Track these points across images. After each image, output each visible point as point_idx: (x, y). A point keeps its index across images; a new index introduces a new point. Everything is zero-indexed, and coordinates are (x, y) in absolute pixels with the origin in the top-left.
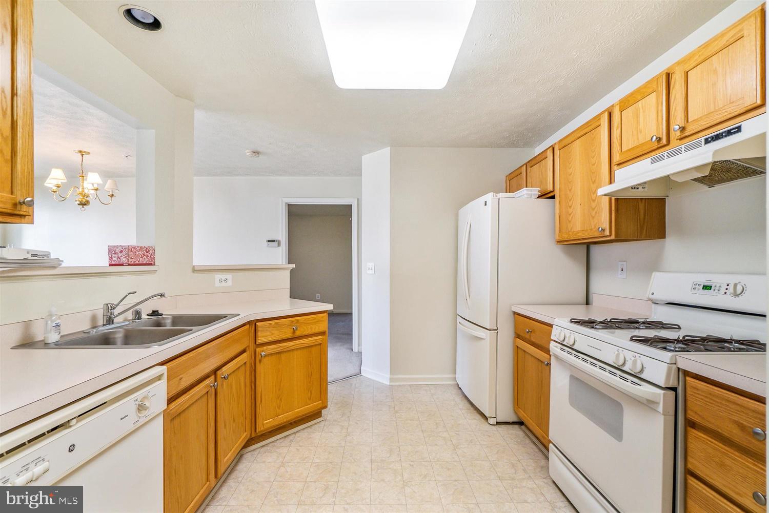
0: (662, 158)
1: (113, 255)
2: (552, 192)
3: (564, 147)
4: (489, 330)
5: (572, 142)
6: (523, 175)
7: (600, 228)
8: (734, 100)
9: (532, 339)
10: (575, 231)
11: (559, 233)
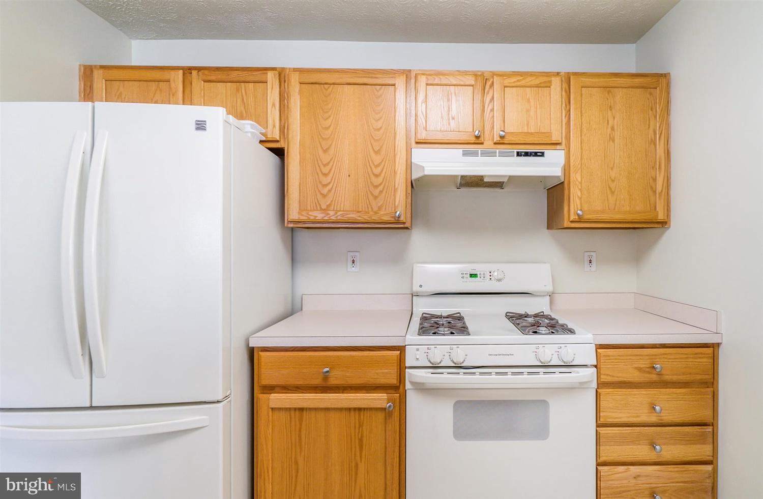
0: (475, 154)
2: (278, 141)
3: (312, 83)
4: (218, 402)
5: (334, 84)
6: (173, 85)
7: (398, 212)
8: (543, 131)
9: (333, 381)
10: (340, 211)
11: (300, 209)
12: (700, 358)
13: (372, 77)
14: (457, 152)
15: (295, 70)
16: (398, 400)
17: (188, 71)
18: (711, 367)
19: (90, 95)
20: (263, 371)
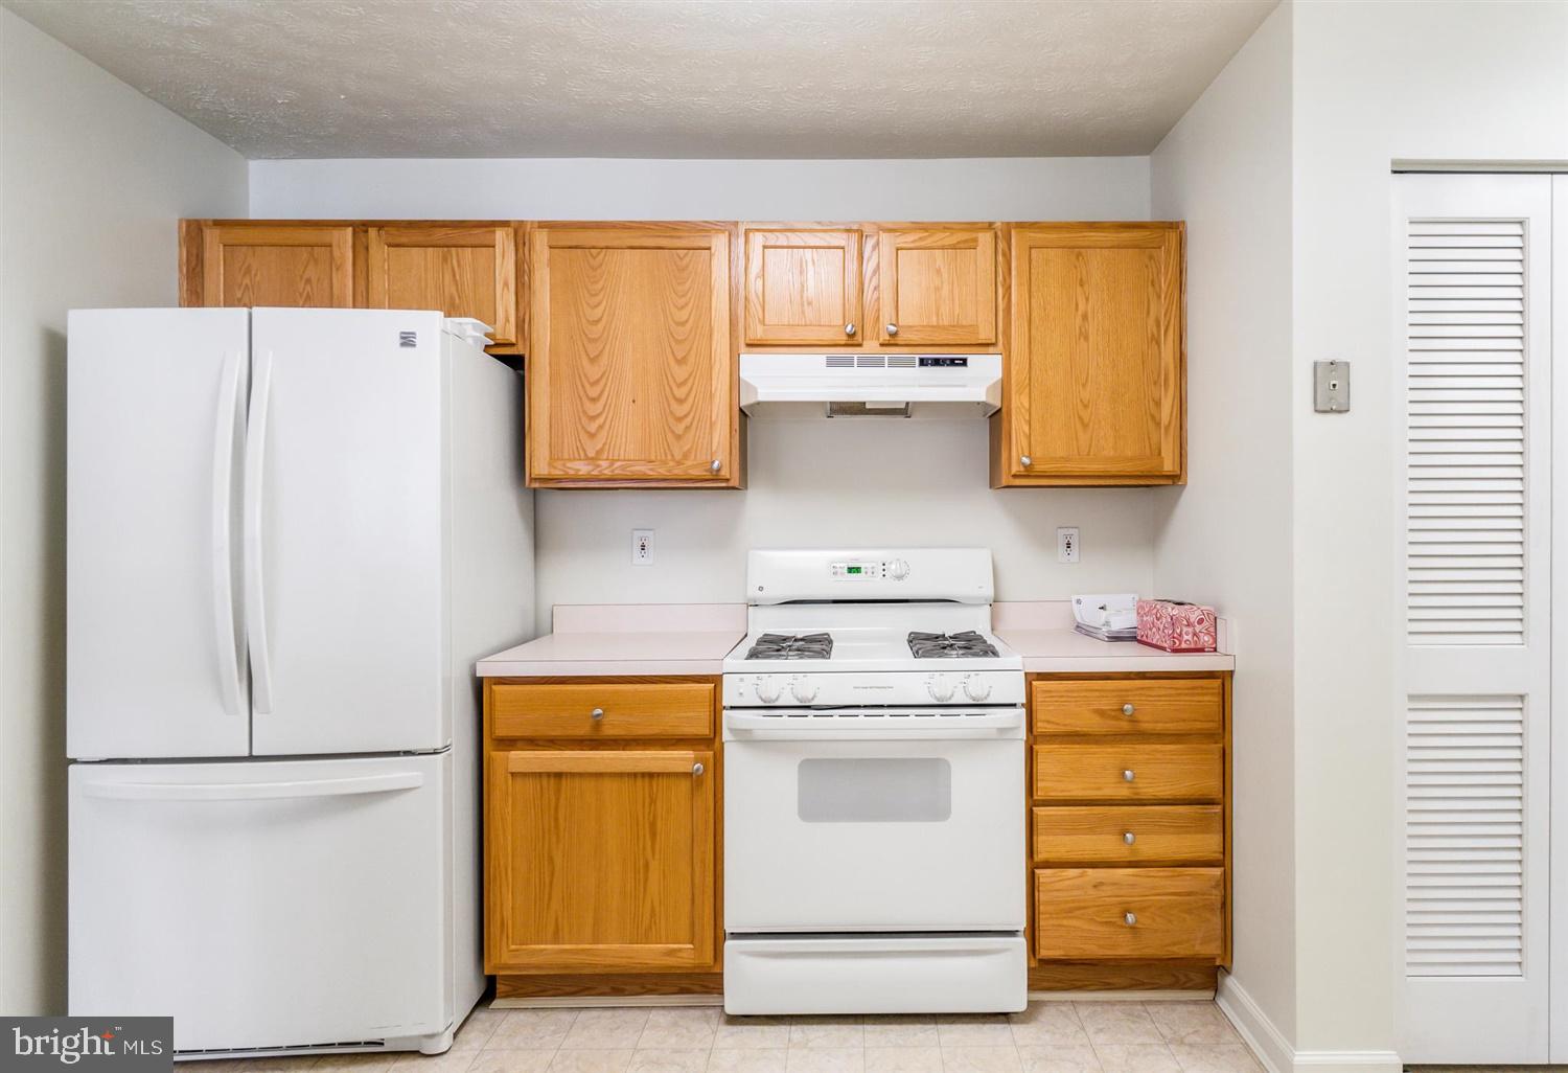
0: (848, 363)
1: (1185, 629)
2: (513, 345)
3: (570, 248)
4: (435, 753)
5: (607, 248)
6: (336, 253)
7: (716, 463)
8: (964, 323)
9: (608, 731)
10: (618, 460)
11: (551, 459)
12: (1198, 694)
13: (671, 237)
14: (818, 359)
15: (542, 225)
16: (712, 760)
17: (361, 227)
18: (1217, 709)
19: (198, 269)
20: (498, 714)
